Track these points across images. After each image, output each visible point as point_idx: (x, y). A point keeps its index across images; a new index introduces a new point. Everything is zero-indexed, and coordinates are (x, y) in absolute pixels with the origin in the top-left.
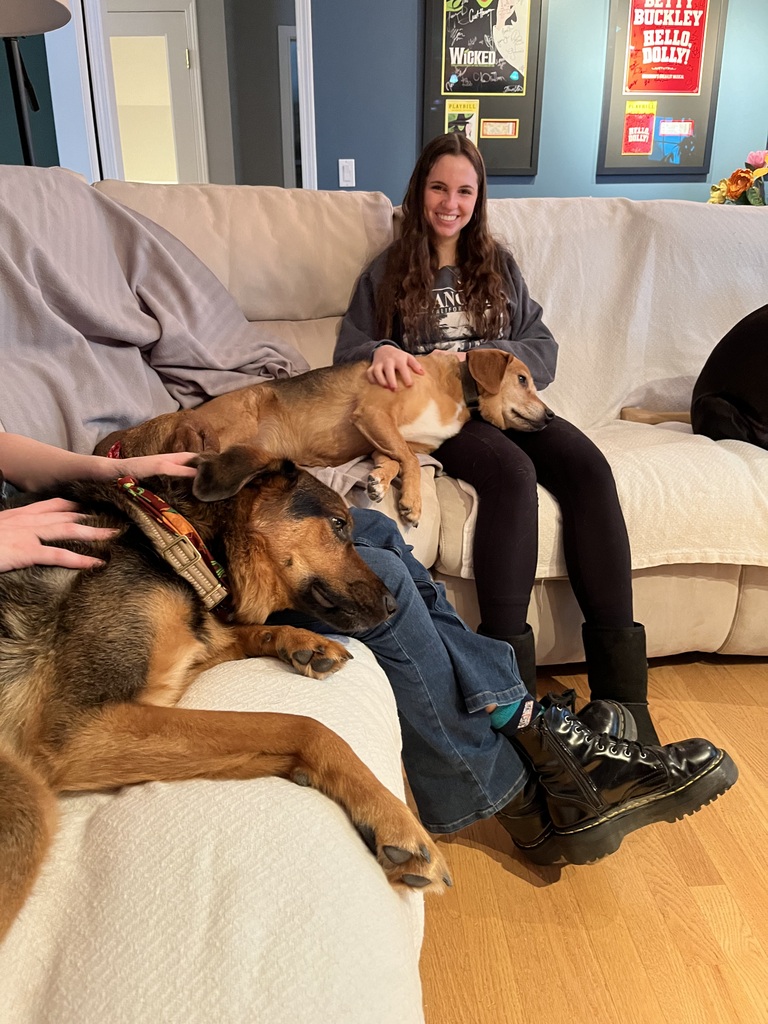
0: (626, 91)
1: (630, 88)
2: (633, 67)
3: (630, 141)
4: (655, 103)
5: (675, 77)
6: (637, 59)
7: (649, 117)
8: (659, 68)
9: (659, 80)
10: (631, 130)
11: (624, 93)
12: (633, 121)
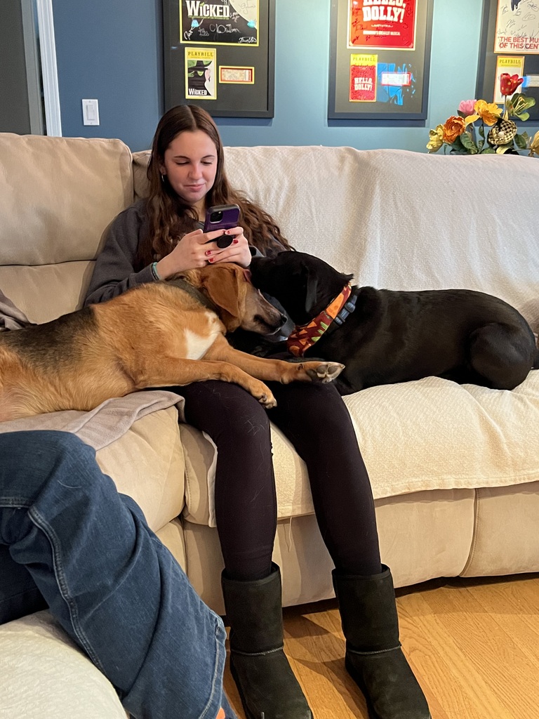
0: (350, 46)
1: (353, 42)
2: (354, 24)
3: (356, 89)
4: (376, 57)
5: (392, 33)
6: (359, 17)
7: (372, 68)
8: (378, 26)
9: (378, 36)
10: (356, 80)
11: (348, 47)
12: (357, 71)
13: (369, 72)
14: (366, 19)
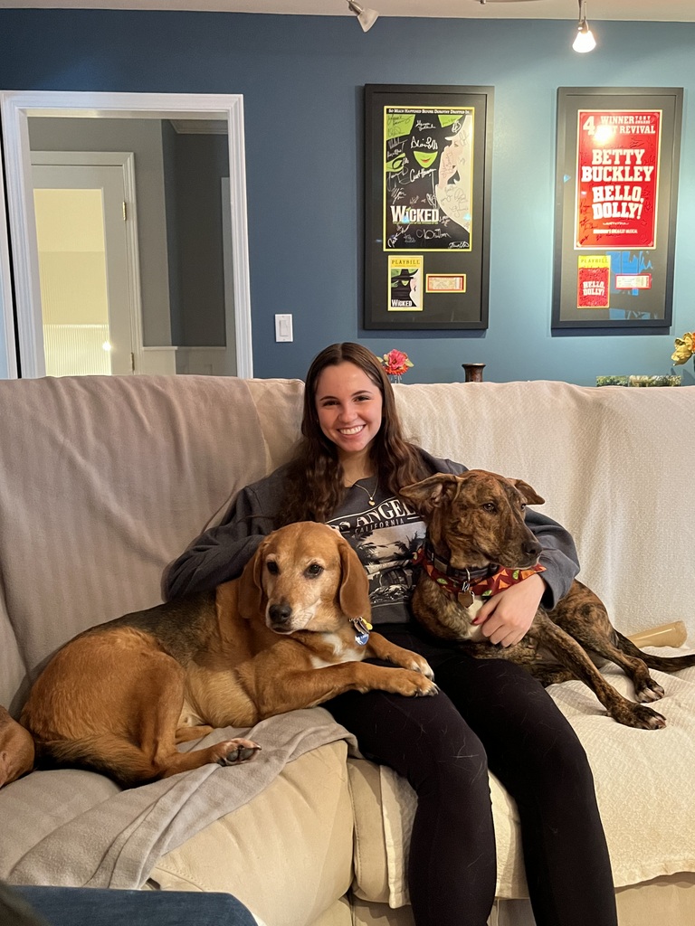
0: (577, 246)
1: (581, 243)
2: (583, 223)
3: (585, 294)
4: (609, 258)
5: (628, 231)
6: (587, 215)
7: (604, 271)
8: (611, 223)
9: (611, 235)
10: (585, 284)
11: (575, 248)
12: (587, 275)
13: (601, 275)
14: (597, 216)
